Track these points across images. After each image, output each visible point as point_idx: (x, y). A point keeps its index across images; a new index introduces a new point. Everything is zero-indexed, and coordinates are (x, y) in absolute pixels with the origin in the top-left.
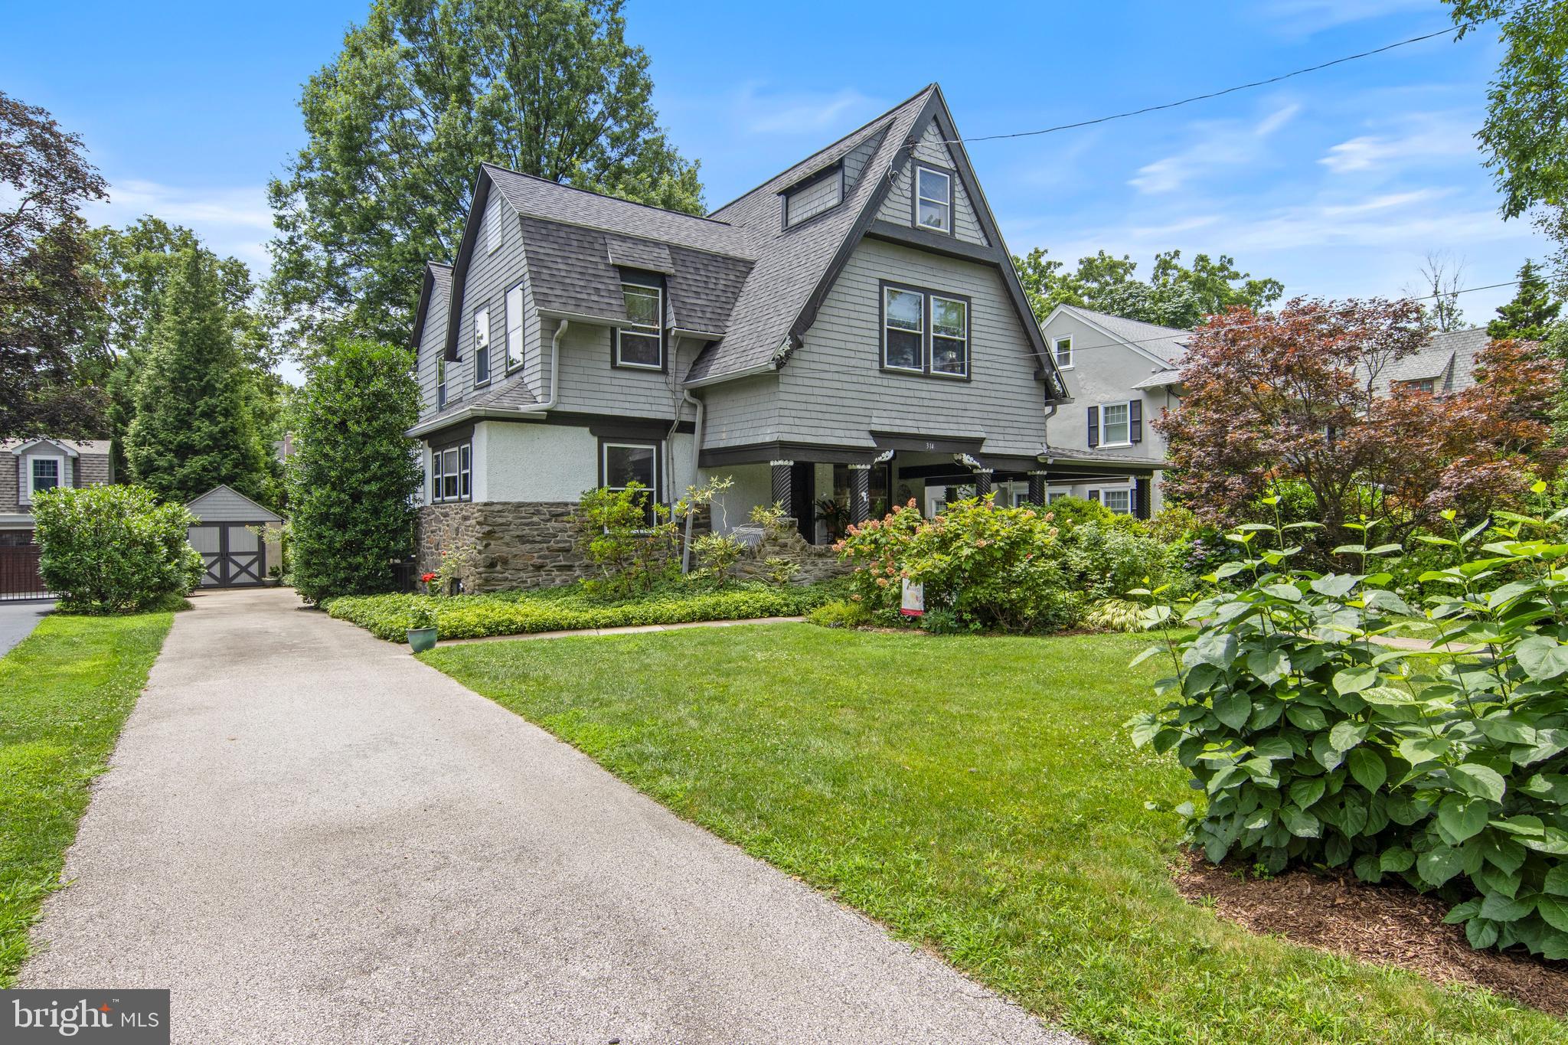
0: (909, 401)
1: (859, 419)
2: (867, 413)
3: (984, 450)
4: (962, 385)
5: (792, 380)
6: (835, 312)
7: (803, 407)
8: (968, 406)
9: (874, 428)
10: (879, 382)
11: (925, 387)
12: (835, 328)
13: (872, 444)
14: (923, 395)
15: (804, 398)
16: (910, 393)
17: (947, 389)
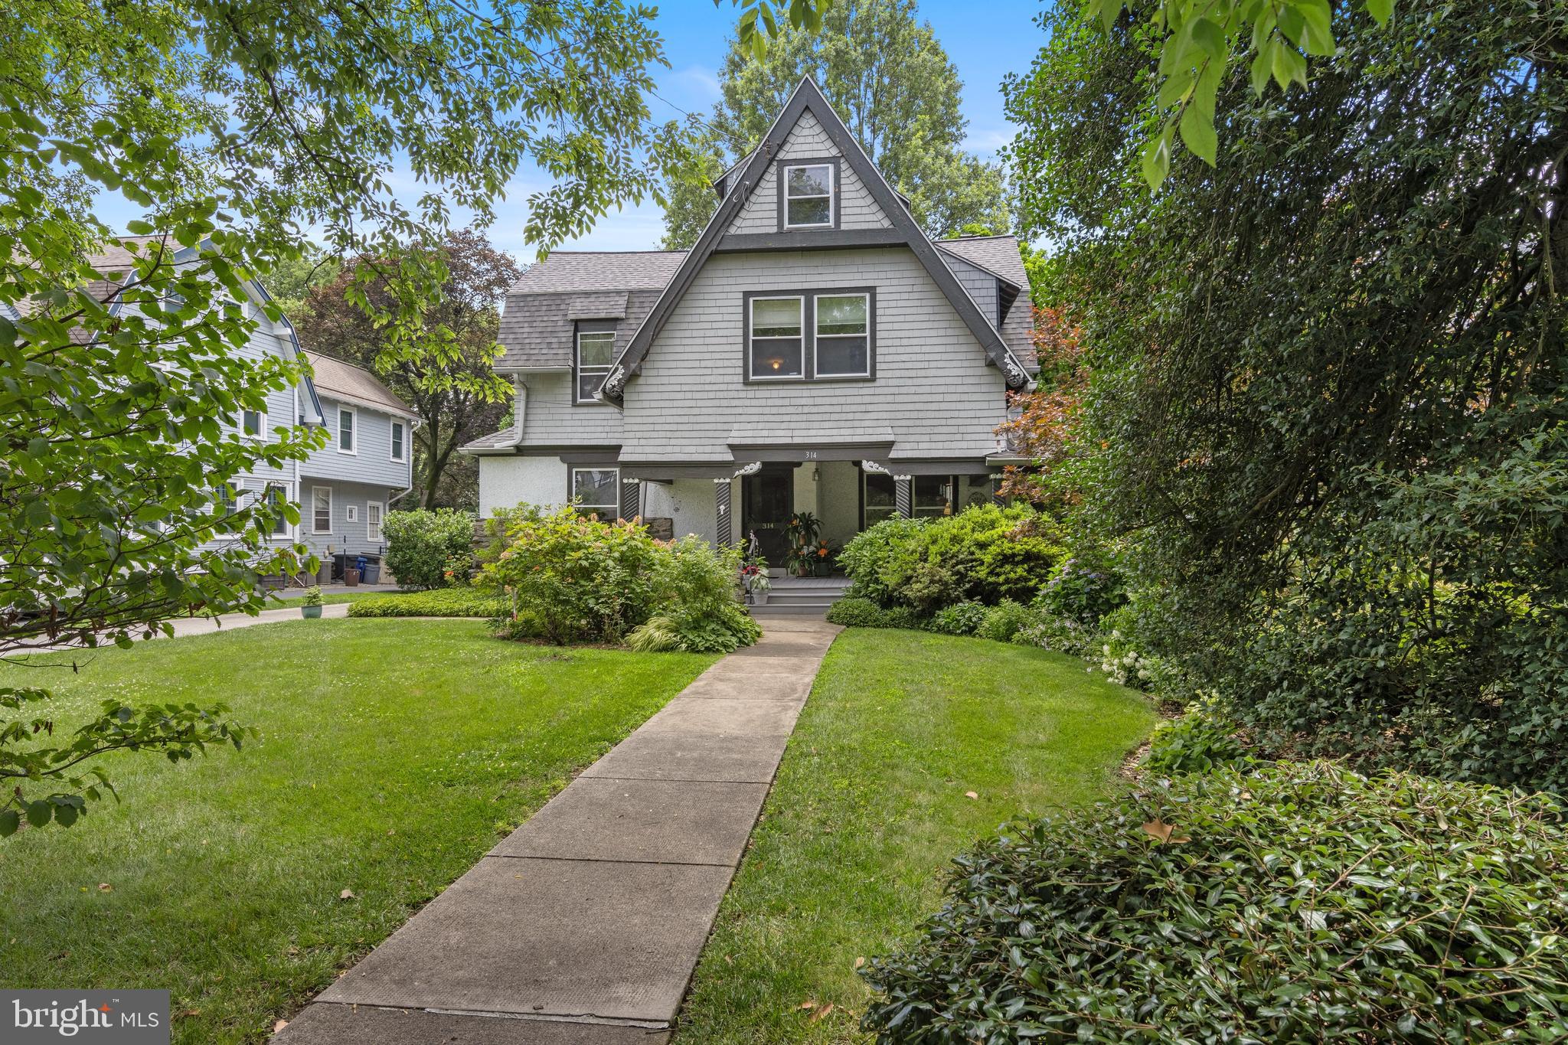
0: (783, 410)
1: (717, 434)
2: (726, 427)
3: (893, 455)
4: (861, 385)
5: (638, 405)
6: (688, 334)
7: (651, 427)
8: (870, 408)
9: (730, 441)
10: (742, 394)
11: (806, 393)
12: (688, 349)
13: (730, 457)
14: (803, 401)
15: (651, 420)
16: (786, 402)
17: (838, 392)
